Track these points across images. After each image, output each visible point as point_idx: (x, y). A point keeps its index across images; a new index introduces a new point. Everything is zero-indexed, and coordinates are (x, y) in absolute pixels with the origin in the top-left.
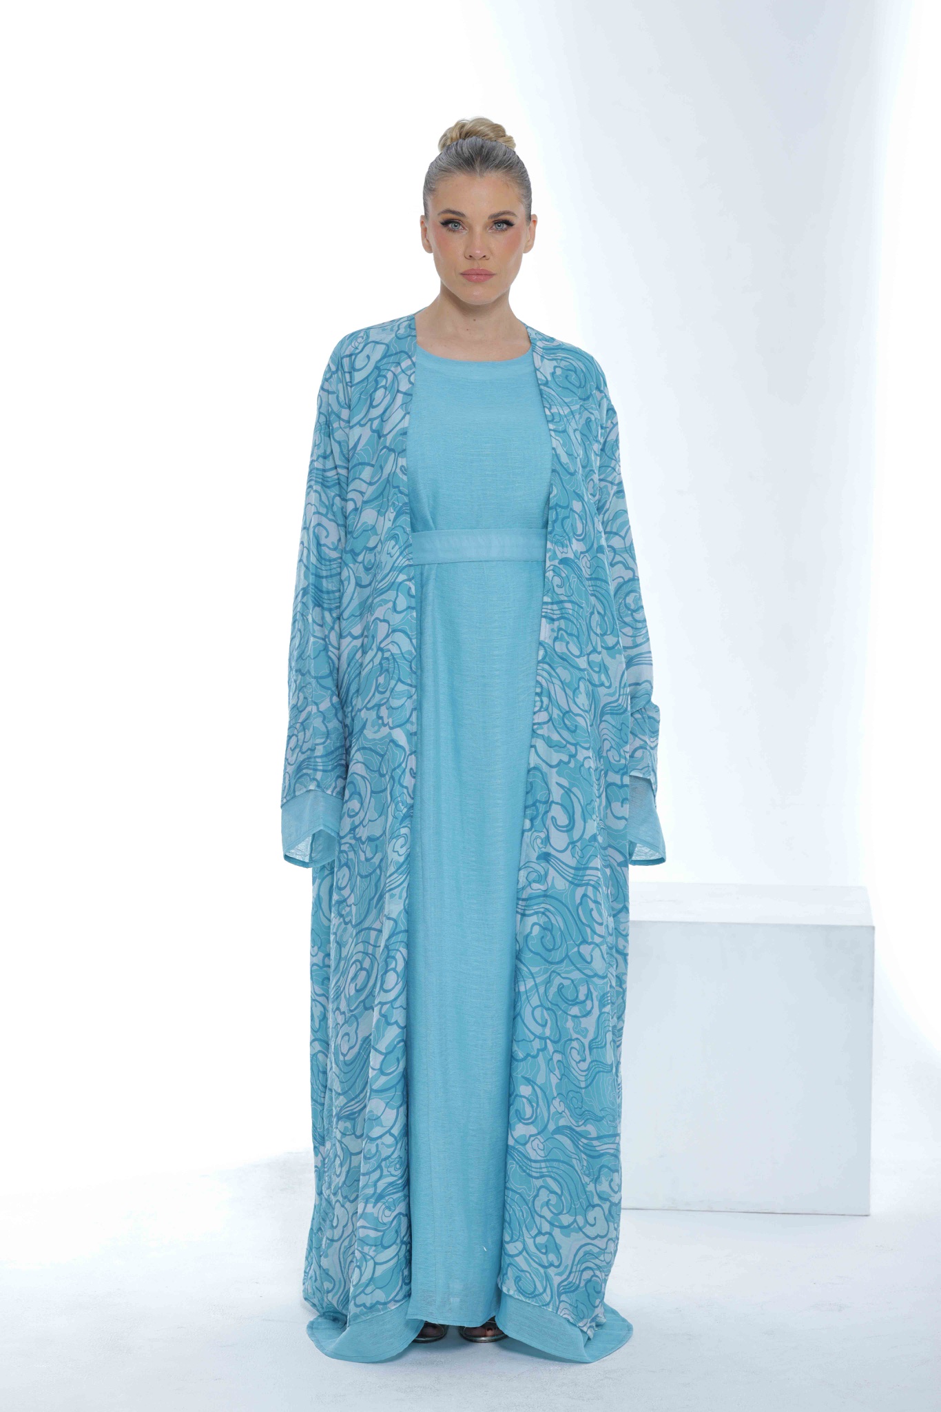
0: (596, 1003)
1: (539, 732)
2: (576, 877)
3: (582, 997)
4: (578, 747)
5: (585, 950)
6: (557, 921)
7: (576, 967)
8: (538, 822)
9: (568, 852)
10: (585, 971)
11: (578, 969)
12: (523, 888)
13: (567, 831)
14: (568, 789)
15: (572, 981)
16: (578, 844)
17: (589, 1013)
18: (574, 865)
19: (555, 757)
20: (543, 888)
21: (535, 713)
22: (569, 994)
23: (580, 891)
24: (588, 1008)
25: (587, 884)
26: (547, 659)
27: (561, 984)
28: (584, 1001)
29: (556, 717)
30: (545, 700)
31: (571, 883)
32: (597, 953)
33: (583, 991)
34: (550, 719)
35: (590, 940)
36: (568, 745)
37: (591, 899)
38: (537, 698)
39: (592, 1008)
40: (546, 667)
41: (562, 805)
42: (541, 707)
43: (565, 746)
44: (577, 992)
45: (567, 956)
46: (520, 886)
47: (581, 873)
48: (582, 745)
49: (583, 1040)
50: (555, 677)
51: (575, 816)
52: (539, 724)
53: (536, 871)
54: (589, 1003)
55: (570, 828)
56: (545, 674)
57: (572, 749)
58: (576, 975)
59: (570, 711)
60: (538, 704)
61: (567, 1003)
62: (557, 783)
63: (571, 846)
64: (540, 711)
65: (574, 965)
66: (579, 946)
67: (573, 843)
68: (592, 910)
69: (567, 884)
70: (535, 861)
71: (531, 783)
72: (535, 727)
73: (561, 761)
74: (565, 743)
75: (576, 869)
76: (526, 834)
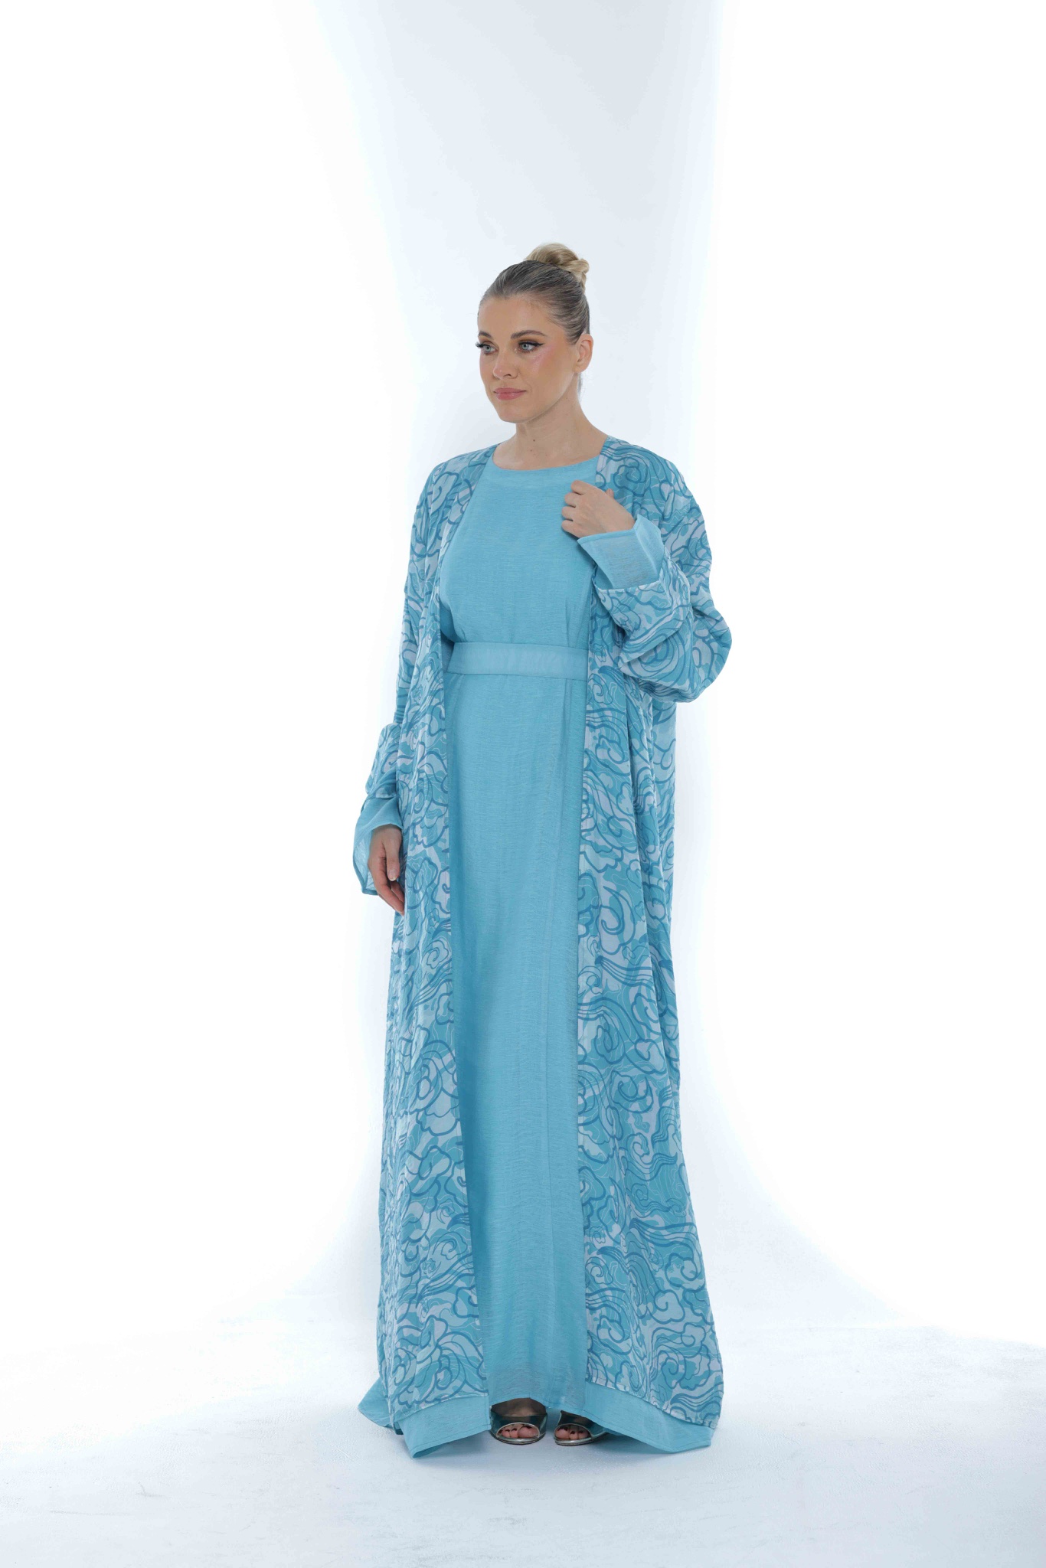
0: (656, 1098)
1: (587, 838)
2: (628, 977)
3: (641, 1093)
4: (624, 851)
5: (642, 1047)
6: (614, 1022)
7: (634, 1064)
8: (592, 928)
9: (620, 954)
10: (643, 1068)
11: (636, 1066)
12: (583, 993)
13: (617, 933)
14: (616, 893)
15: (631, 1078)
16: (629, 945)
17: (649, 1108)
18: (626, 966)
19: (603, 862)
20: (601, 990)
21: (582, 820)
22: (629, 1092)
23: (633, 991)
24: (648, 1104)
25: (641, 984)
26: (591, 767)
27: (621, 1082)
28: (644, 1097)
29: (601, 823)
30: (591, 806)
31: (624, 983)
32: (654, 1050)
33: (642, 1087)
34: (596, 825)
35: (646, 1038)
36: (614, 850)
37: (645, 998)
38: (584, 805)
39: (653, 1103)
40: (590, 773)
41: (610, 908)
42: (588, 814)
43: (611, 850)
44: (637, 1088)
45: (625, 1054)
46: (580, 991)
47: (633, 973)
48: (628, 848)
49: (644, 1134)
50: (598, 784)
51: (625, 918)
52: (584, 831)
53: (595, 975)
54: (649, 1098)
55: (620, 930)
56: (589, 781)
57: (618, 853)
58: (634, 1072)
59: (614, 816)
60: (585, 811)
61: (627, 1100)
62: (604, 887)
63: (622, 948)
64: (587, 817)
65: (631, 1062)
66: (635, 1044)
67: (623, 945)
68: (646, 1008)
69: (621, 984)
70: (594, 965)
71: (583, 889)
72: (583, 834)
73: (607, 865)
74: (610, 847)
75: (628, 969)
76: (582, 939)
